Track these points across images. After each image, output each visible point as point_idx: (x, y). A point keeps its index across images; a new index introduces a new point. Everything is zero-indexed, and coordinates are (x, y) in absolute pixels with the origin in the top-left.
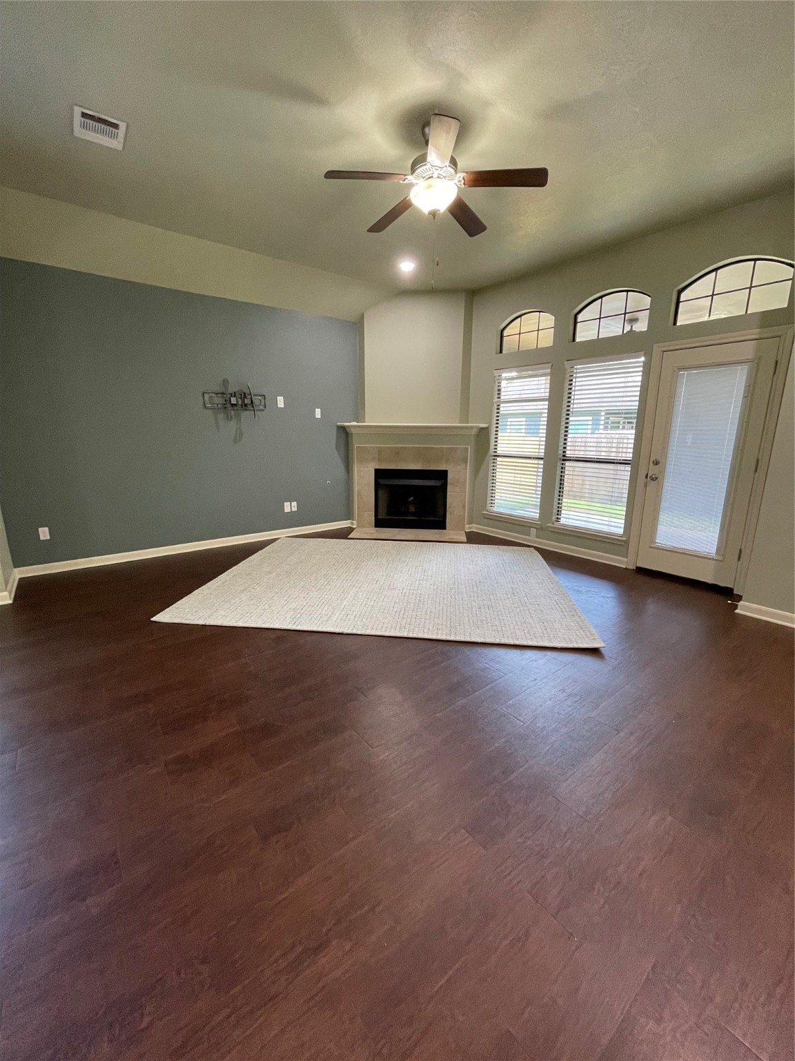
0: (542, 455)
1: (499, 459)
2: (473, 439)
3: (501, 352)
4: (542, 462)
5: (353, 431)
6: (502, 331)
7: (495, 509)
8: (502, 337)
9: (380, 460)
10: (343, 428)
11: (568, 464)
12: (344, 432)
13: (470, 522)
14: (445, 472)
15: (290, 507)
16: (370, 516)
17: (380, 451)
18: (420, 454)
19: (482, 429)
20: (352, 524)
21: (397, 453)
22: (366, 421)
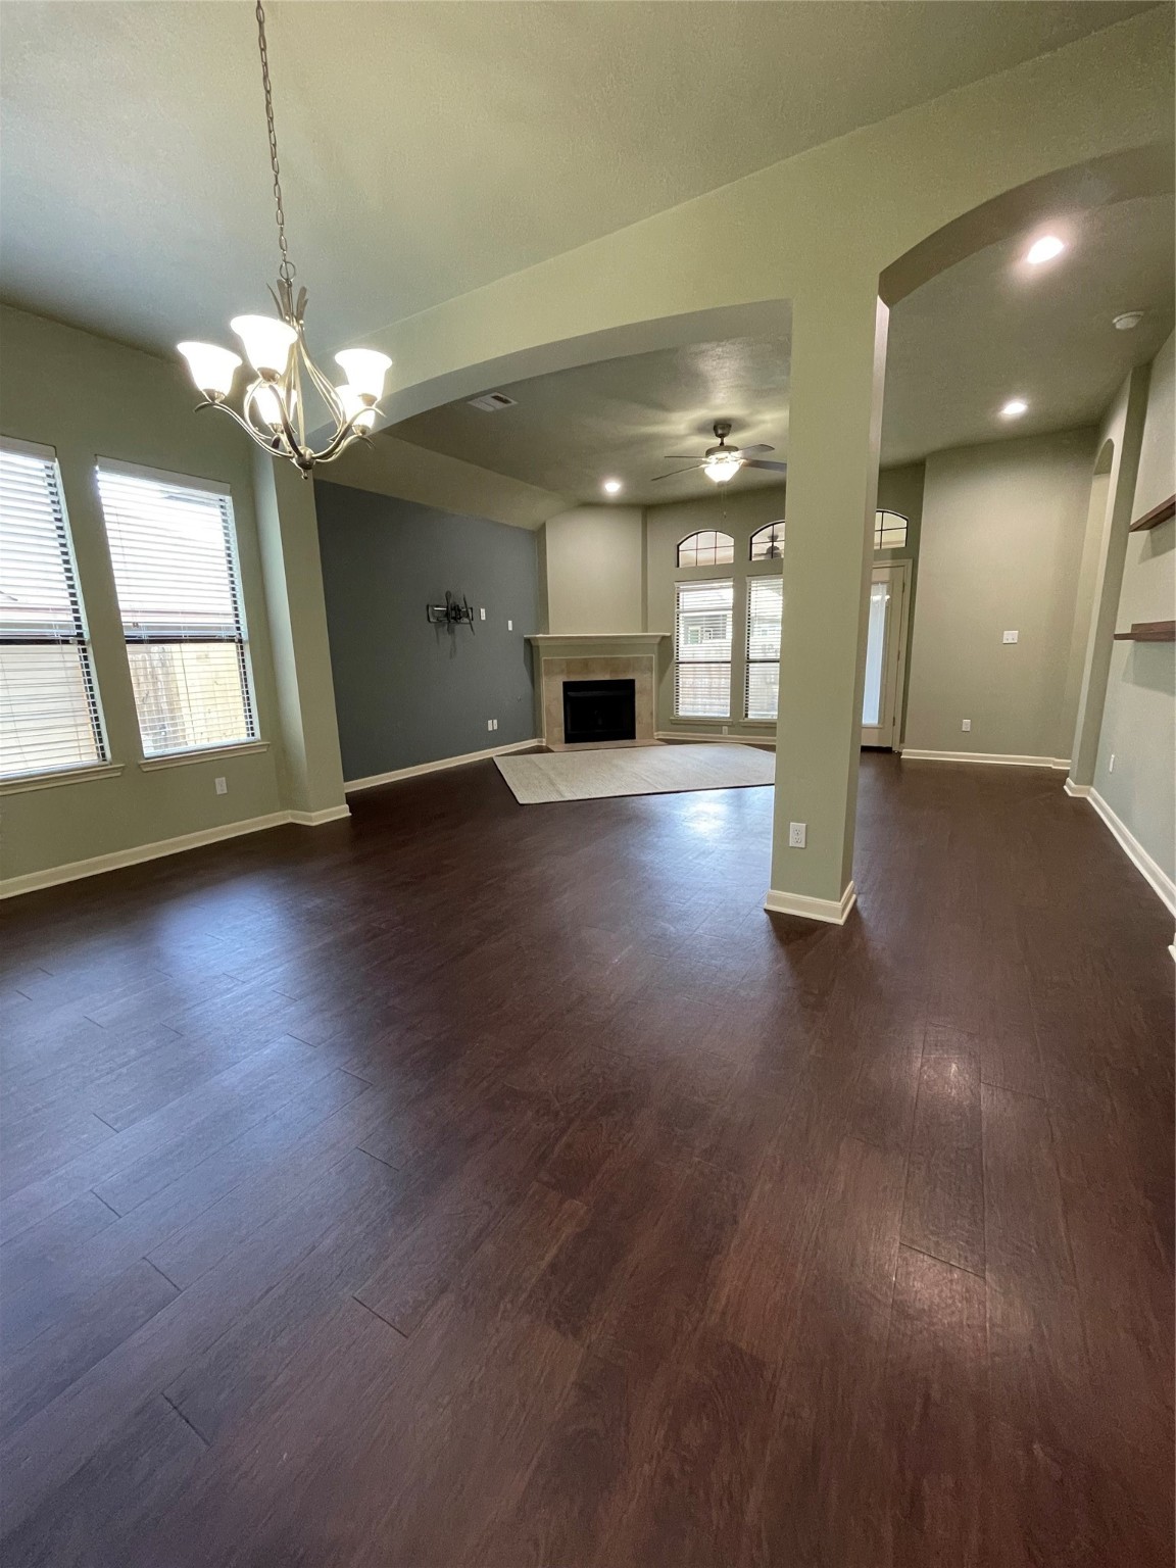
0: (729, 659)
1: (681, 665)
2: (656, 647)
3: (678, 566)
4: (729, 665)
5: (541, 643)
6: (678, 546)
7: (681, 713)
8: (678, 551)
9: (569, 673)
10: (528, 641)
11: (751, 665)
12: (529, 644)
13: (658, 730)
14: (632, 682)
15: (492, 725)
16: (559, 732)
17: (569, 663)
18: (608, 664)
19: (664, 637)
20: (541, 742)
21: (585, 665)
22: (550, 631)
